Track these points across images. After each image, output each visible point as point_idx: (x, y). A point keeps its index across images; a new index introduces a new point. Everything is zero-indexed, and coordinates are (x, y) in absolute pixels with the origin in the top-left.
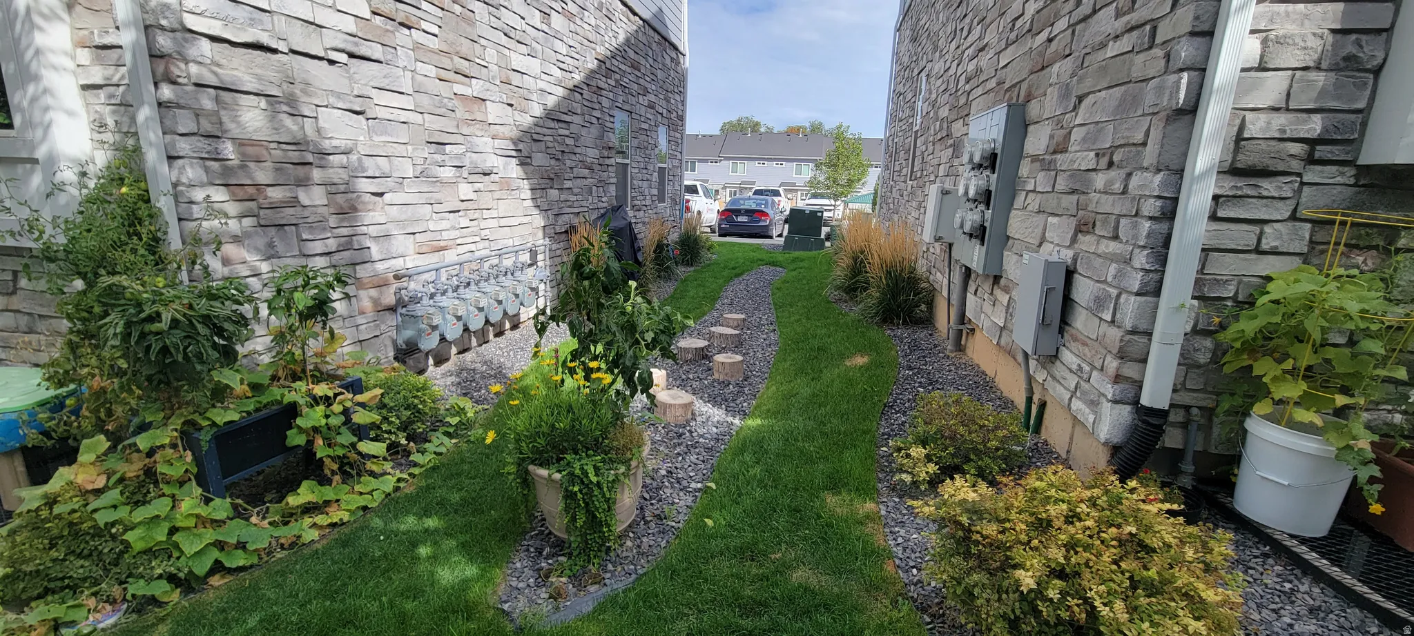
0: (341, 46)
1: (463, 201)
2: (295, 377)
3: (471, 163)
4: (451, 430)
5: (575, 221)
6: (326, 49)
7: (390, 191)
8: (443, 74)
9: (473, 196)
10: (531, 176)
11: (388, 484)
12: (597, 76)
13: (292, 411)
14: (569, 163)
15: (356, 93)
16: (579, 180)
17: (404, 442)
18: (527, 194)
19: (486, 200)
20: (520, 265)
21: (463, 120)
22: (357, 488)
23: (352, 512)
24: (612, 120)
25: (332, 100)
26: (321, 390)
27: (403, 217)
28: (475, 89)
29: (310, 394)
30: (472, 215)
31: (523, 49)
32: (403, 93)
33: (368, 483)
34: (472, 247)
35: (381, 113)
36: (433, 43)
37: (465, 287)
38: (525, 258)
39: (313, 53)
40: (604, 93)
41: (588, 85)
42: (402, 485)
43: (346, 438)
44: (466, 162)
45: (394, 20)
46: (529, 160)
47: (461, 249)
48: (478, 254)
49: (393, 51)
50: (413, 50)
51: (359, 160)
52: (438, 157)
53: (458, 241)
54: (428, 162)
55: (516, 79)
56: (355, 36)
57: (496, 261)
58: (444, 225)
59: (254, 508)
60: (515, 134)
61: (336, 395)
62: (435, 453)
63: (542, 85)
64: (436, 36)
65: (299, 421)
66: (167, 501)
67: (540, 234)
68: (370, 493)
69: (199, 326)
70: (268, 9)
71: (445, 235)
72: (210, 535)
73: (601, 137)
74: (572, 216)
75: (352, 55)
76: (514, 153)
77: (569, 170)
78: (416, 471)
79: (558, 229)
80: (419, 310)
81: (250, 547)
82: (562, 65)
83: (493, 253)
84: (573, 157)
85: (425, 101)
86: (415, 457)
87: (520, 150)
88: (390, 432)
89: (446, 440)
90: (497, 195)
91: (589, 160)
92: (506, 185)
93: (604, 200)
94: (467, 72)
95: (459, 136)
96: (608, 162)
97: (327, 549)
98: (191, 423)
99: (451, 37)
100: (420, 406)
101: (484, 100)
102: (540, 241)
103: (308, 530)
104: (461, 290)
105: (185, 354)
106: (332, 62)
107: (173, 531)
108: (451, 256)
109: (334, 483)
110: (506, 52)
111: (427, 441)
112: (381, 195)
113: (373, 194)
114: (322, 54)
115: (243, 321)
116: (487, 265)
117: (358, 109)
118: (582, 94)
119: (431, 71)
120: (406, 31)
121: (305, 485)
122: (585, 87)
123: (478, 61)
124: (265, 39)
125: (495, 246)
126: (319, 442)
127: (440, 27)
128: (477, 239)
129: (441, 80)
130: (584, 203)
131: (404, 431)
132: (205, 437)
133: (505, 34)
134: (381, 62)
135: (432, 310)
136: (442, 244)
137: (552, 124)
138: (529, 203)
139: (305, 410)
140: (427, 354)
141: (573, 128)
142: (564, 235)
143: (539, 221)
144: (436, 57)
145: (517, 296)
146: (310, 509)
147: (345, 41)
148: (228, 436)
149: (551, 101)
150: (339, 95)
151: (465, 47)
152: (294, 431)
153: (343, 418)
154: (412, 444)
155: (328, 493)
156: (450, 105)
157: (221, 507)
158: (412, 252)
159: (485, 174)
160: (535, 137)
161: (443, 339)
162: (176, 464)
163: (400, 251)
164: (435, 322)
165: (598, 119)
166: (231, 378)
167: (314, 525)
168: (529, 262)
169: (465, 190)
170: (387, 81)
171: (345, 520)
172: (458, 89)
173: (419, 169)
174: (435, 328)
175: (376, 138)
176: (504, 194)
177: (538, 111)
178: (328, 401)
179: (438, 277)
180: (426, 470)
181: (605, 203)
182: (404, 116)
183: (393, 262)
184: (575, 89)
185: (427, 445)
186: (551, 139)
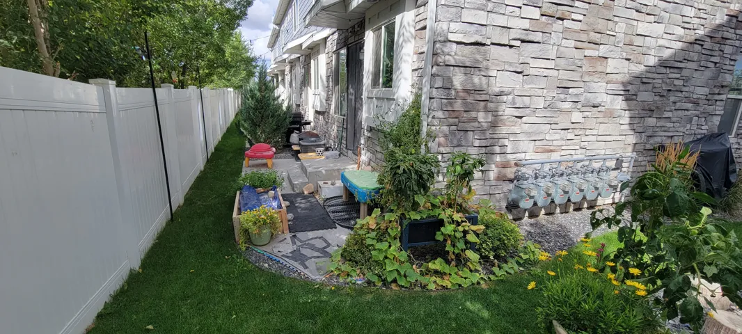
0: (518, 37)
1: (573, 123)
2: (450, 206)
3: (586, 99)
4: (522, 262)
5: (667, 142)
6: (510, 40)
7: (527, 116)
8: (580, 45)
9: (582, 120)
10: (633, 108)
11: (475, 278)
12: (724, 29)
13: (441, 223)
14: (672, 99)
15: (520, 62)
16: (680, 112)
17: (492, 258)
18: (627, 120)
19: (591, 123)
20: (605, 168)
21: (586, 72)
22: (460, 273)
23: (453, 285)
24: (732, 63)
25: (507, 67)
26: (457, 217)
27: (531, 131)
28: (603, 50)
29: (451, 217)
30: (577, 132)
31: (652, 18)
32: (549, 59)
33: (466, 273)
34: (573, 152)
35: (532, 72)
36: (577, 26)
37: (559, 177)
38: (612, 164)
39: (502, 43)
40: (728, 42)
41: (711, 37)
42: (482, 282)
43: (461, 245)
44: (582, 99)
45: (554, 17)
46: (634, 97)
47: (563, 153)
48: (575, 157)
49: (549, 35)
50: (562, 33)
51: (513, 98)
52: (562, 96)
53: (563, 148)
54: (555, 99)
55: (638, 41)
56: (527, 30)
57: (587, 163)
58: (557, 137)
59: (417, 260)
60: (626, 78)
61: (462, 222)
62: (506, 271)
63: (661, 42)
64: (580, 21)
65: (442, 229)
66: (387, 244)
67: (630, 149)
68: (465, 278)
69: (413, 174)
70: (485, 24)
71: (555, 143)
72: (396, 266)
73: (715, 78)
74: (664, 138)
75: (523, 41)
76: (622, 93)
77: (671, 104)
78: (493, 277)
79: (648, 146)
80: (525, 184)
81: (408, 278)
82: (686, 26)
83: (586, 158)
84: (680, 94)
85: (562, 62)
86: (495, 269)
87: (628, 90)
88: (485, 249)
89: (516, 267)
90: (600, 120)
91: (695, 96)
92: (610, 114)
93: (703, 128)
94: (598, 41)
95: (583, 83)
96: (717, 97)
97: (436, 298)
98: (403, 214)
99: (592, 20)
100: (506, 242)
101: (606, 58)
102: (629, 153)
103: (432, 283)
104: (556, 178)
105: (405, 186)
106: (511, 46)
107: (386, 257)
108: (555, 156)
109: (451, 265)
110: (635, 23)
111: (506, 262)
112: (521, 117)
113: (516, 117)
114: (506, 43)
115: (431, 175)
116: (579, 165)
117: (520, 70)
118: (702, 45)
119: (572, 43)
120: (561, 22)
121: (439, 260)
122: (708, 39)
123: (608, 32)
124: (480, 39)
125: (589, 153)
126: (449, 242)
127: (584, 15)
128: (578, 147)
129: (576, 48)
130: (681, 129)
131: (494, 252)
132: (405, 222)
133: (637, 11)
134: (540, 43)
135: (532, 186)
136: (552, 148)
137: (663, 70)
138: (627, 127)
139: (447, 224)
140: (525, 210)
141: (685, 73)
142: (652, 153)
143: (632, 139)
144: (577, 34)
145: (597, 189)
146: (436, 272)
147: (522, 34)
148: (414, 225)
149: (667, 54)
150: (510, 64)
151: (601, 24)
152: (440, 232)
153: (462, 235)
154: (496, 261)
155: (447, 269)
156: (579, 63)
157: (404, 255)
158: (531, 150)
159: (594, 107)
160: (644, 80)
161: (535, 204)
162: (395, 231)
163: (524, 150)
164: (532, 194)
165: (716, 63)
166: (421, 200)
167: (435, 282)
168: (614, 167)
169: (577, 116)
170: (541, 53)
171: (449, 287)
172: (587, 53)
173: (548, 103)
174: (532, 197)
175: (526, 86)
176: (606, 120)
177: (652, 61)
178: (458, 224)
179: (542, 167)
180: (498, 280)
181: (705, 129)
182: (546, 72)
183: (518, 155)
184: (698, 41)
185: (504, 265)
186: (660, 81)
